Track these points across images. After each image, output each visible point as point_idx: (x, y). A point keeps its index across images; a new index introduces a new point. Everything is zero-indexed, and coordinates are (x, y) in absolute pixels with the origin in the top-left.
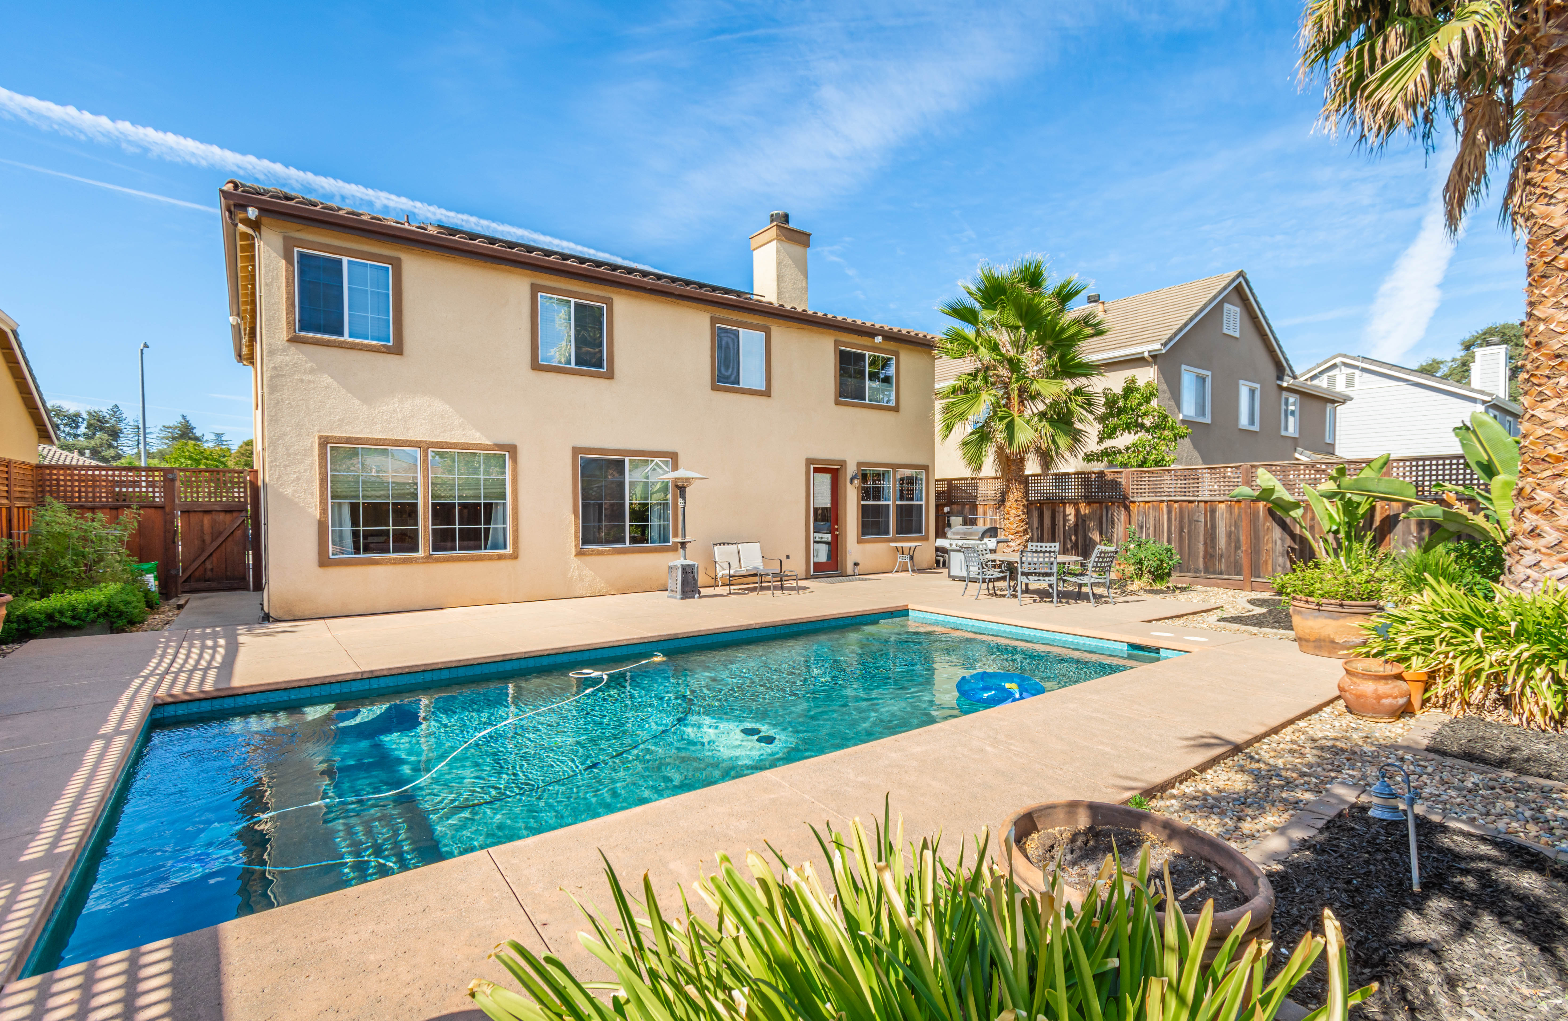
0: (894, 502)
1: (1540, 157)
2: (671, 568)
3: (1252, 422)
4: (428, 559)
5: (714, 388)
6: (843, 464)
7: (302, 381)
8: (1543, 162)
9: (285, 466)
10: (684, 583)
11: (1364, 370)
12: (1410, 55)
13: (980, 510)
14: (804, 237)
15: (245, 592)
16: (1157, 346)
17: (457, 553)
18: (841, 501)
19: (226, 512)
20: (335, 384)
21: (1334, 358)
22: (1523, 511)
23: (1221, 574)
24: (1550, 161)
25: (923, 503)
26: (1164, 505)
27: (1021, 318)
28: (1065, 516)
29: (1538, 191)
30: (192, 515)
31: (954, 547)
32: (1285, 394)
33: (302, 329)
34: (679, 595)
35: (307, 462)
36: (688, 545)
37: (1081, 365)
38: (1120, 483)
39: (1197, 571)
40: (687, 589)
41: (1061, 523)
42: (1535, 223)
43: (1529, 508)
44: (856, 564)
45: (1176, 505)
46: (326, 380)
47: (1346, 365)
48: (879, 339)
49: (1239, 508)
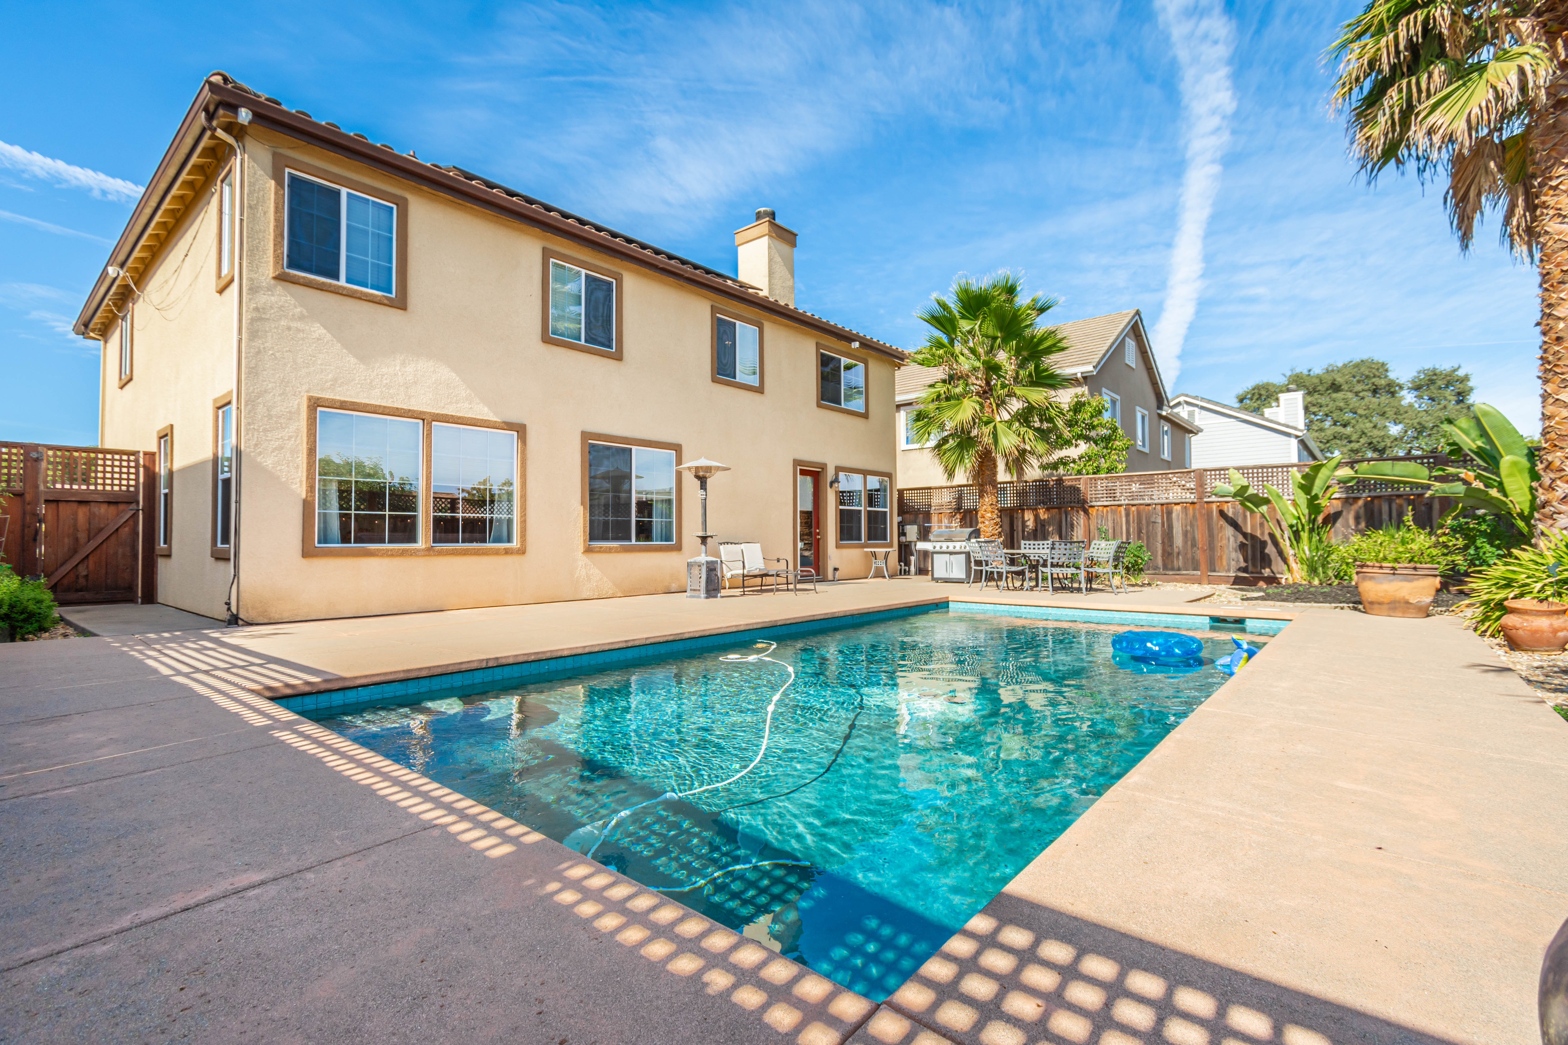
0: (865, 508)
1: (1554, 183)
2: (690, 565)
3: (1144, 445)
4: (429, 551)
5: (714, 380)
6: (823, 467)
7: (289, 329)
8: (1555, 188)
9: (265, 430)
10: (709, 581)
11: (1202, 408)
12: (1458, 88)
13: (935, 518)
14: (792, 237)
15: (132, 605)
16: (1090, 368)
17: (460, 546)
18: (821, 504)
19: (109, 503)
20: (329, 336)
21: (1178, 397)
22: (1553, 481)
23: (1179, 570)
24: (1561, 187)
25: (887, 510)
26: (1122, 509)
27: (1001, 329)
28: (1024, 522)
29: (1552, 212)
30: (62, 506)
31: (938, 549)
32: (1162, 421)
33: (291, 265)
34: (703, 594)
35: (293, 427)
36: (709, 540)
37: (1053, 376)
38: (1078, 490)
39: (1156, 568)
40: (711, 587)
41: (1020, 528)
42: (1550, 239)
43: (1560, 478)
44: (836, 569)
45: (1134, 508)
46: (318, 330)
47: (1187, 403)
48: (856, 345)
49: (1194, 509)
